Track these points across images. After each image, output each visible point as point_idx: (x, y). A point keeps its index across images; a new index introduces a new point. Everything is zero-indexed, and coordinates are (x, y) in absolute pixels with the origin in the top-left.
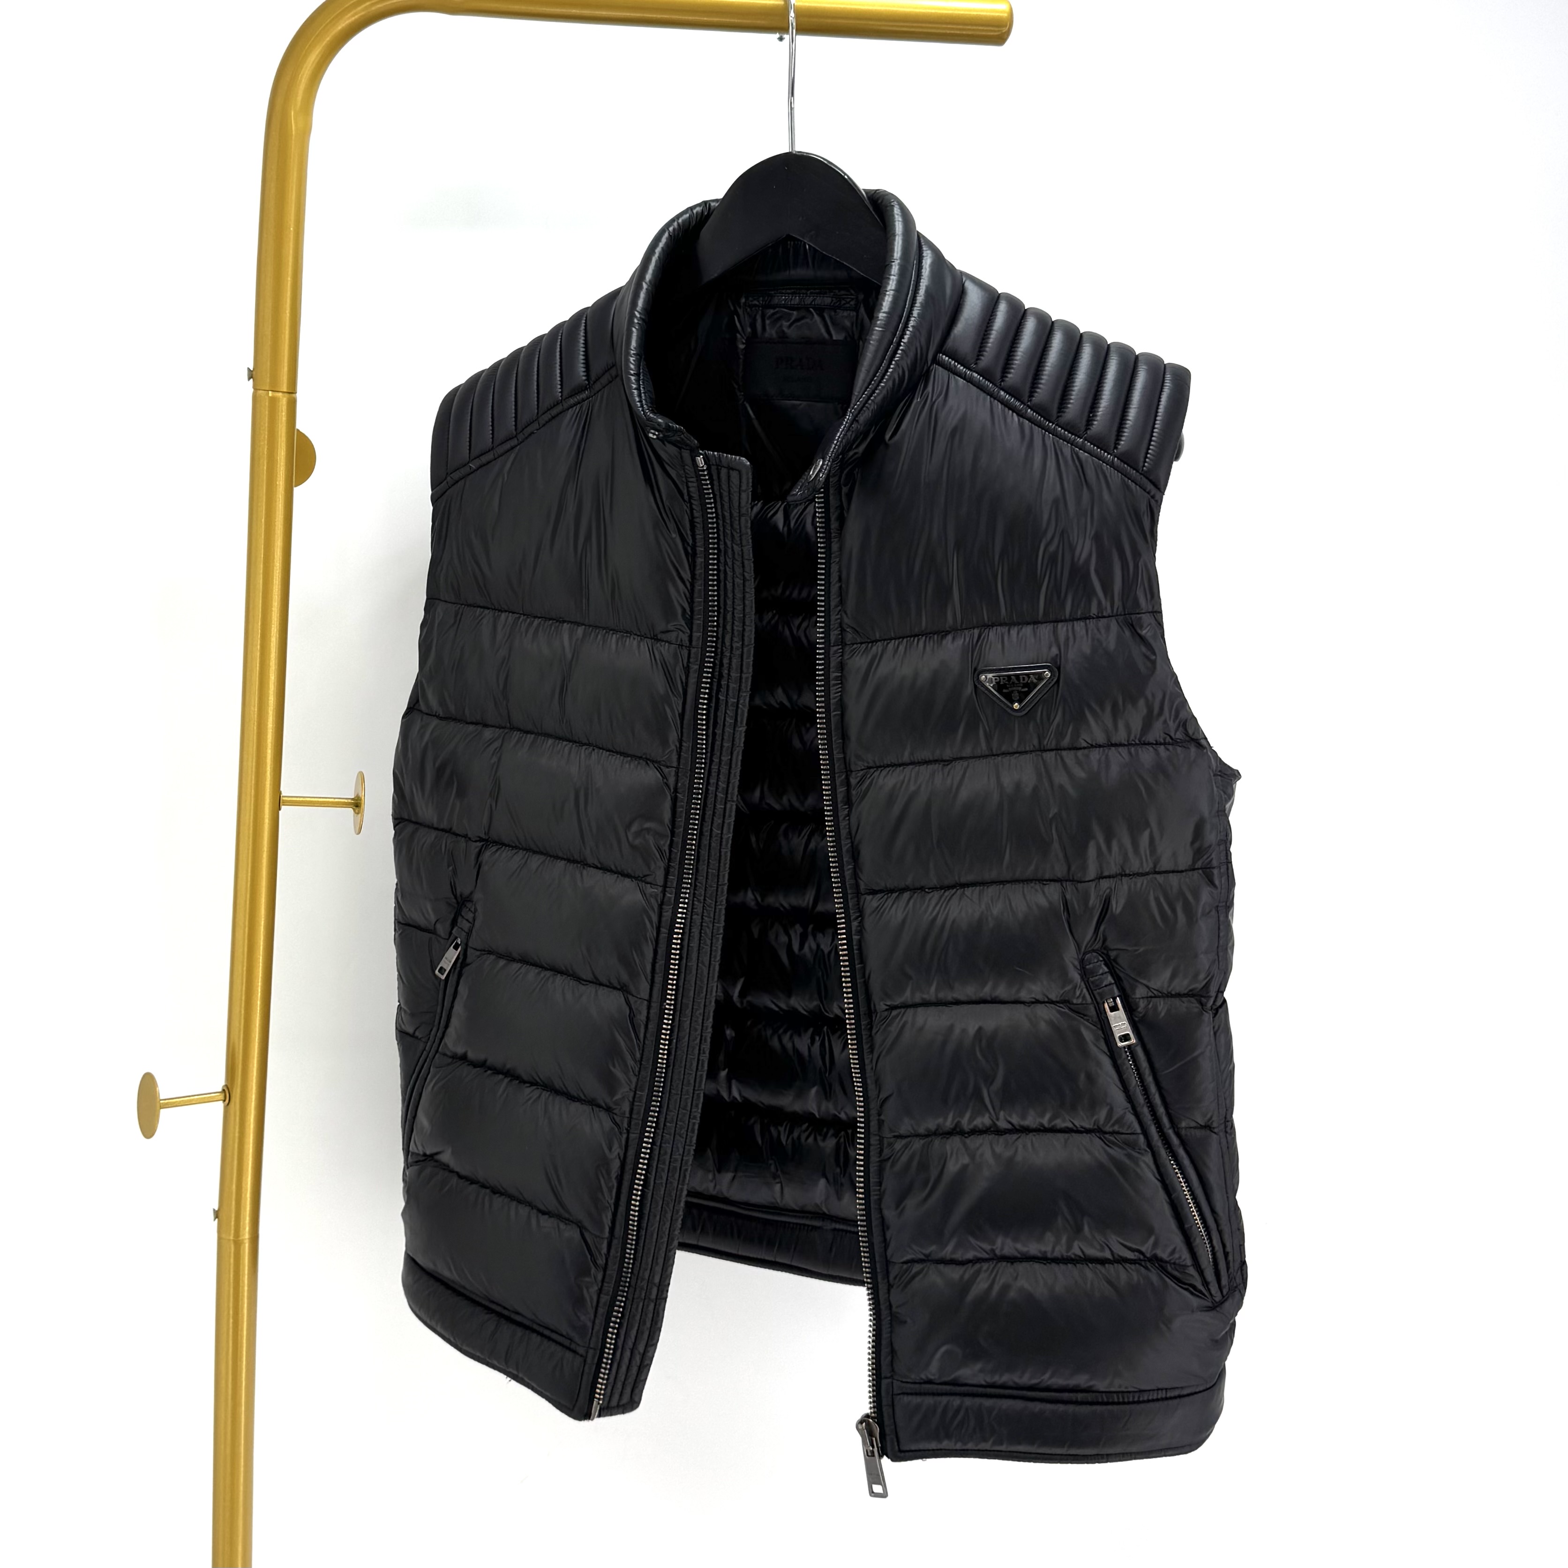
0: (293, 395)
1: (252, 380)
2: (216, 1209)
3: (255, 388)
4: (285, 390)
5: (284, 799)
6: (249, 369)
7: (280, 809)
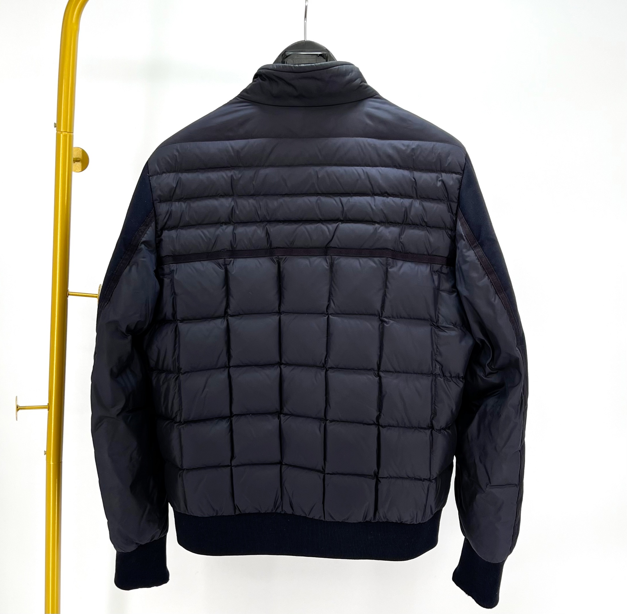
0: (71, 134)
1: (56, 128)
2: (46, 451)
3: (57, 131)
4: (68, 131)
5: (69, 293)
6: (55, 123)
7: (68, 297)
